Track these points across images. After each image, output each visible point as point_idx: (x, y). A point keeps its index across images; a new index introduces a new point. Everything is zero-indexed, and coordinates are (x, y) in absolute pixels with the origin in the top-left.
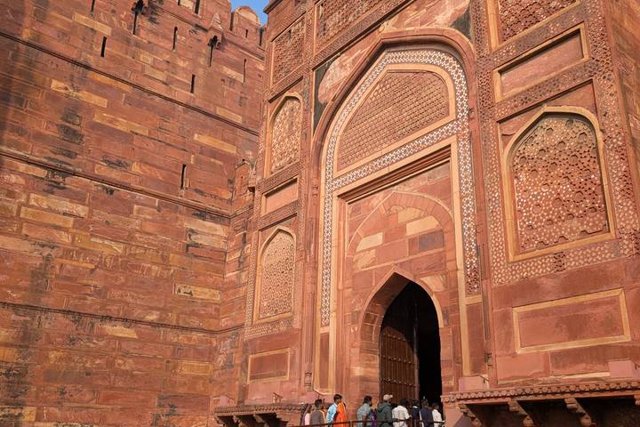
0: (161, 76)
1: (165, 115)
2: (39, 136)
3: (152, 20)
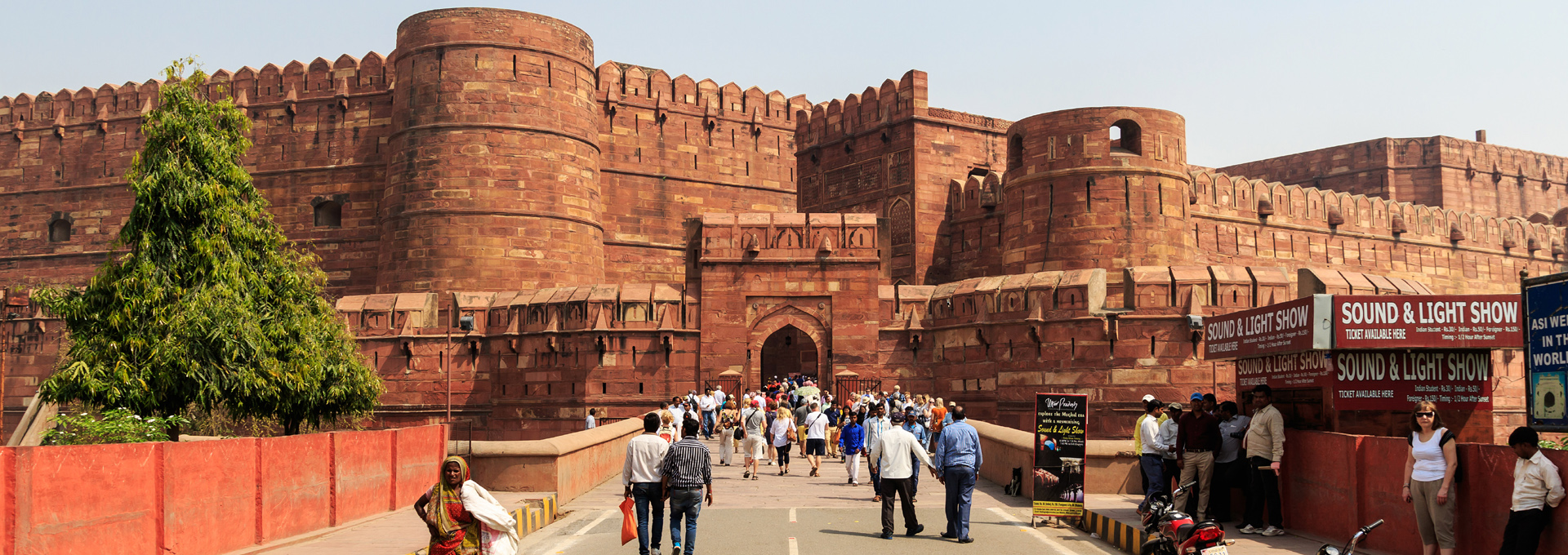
0: (728, 171)
1: (735, 198)
2: (675, 232)
3: (719, 130)
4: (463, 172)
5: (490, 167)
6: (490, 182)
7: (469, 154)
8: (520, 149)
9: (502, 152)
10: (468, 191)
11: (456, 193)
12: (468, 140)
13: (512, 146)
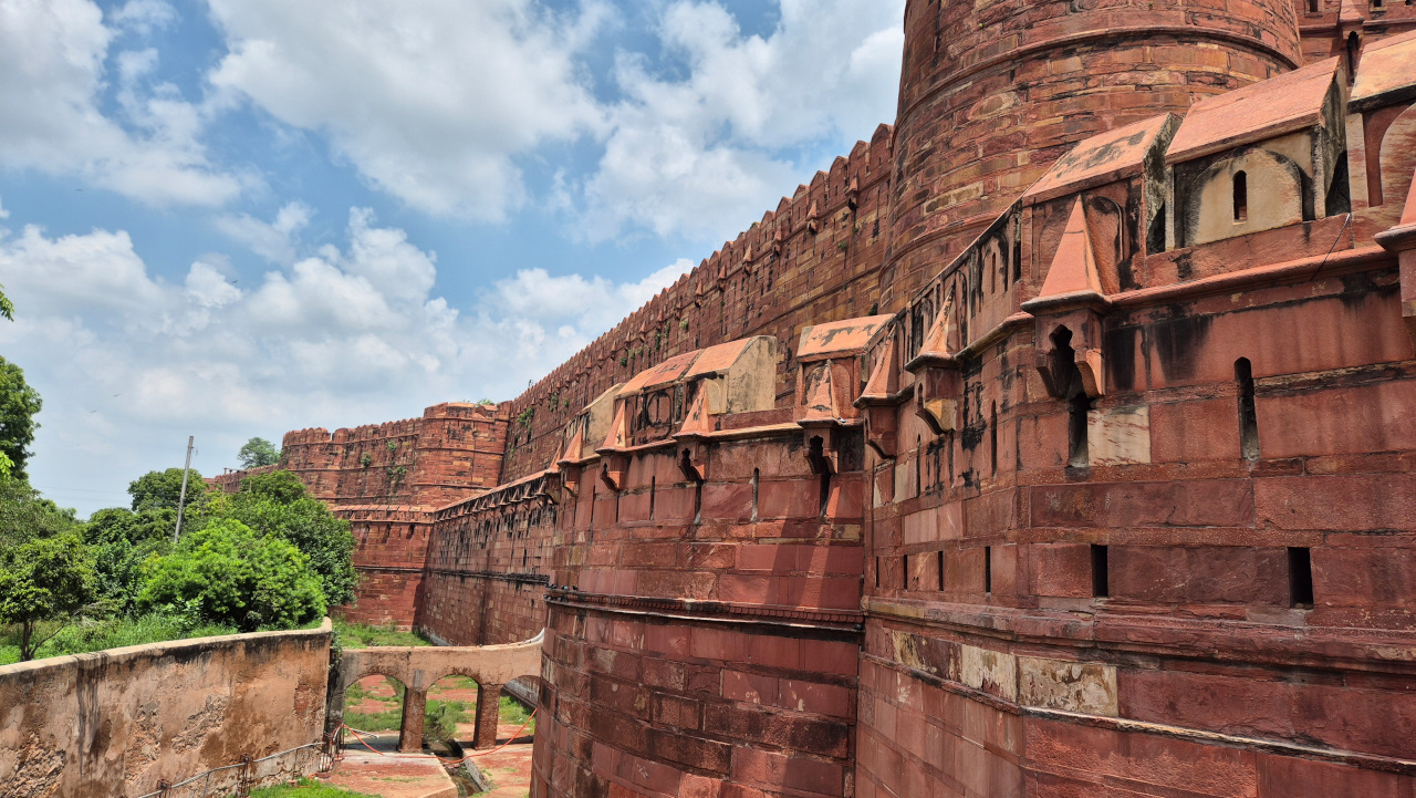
4: (972, 154)
5: (1022, 127)
6: (1022, 157)
7: (985, 117)
8: (1087, 79)
9: (1046, 93)
10: (979, 185)
11: (958, 197)
12: (983, 93)
13: (1065, 77)
